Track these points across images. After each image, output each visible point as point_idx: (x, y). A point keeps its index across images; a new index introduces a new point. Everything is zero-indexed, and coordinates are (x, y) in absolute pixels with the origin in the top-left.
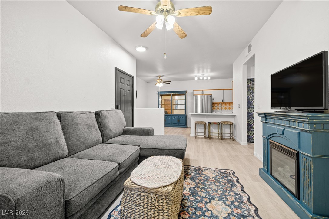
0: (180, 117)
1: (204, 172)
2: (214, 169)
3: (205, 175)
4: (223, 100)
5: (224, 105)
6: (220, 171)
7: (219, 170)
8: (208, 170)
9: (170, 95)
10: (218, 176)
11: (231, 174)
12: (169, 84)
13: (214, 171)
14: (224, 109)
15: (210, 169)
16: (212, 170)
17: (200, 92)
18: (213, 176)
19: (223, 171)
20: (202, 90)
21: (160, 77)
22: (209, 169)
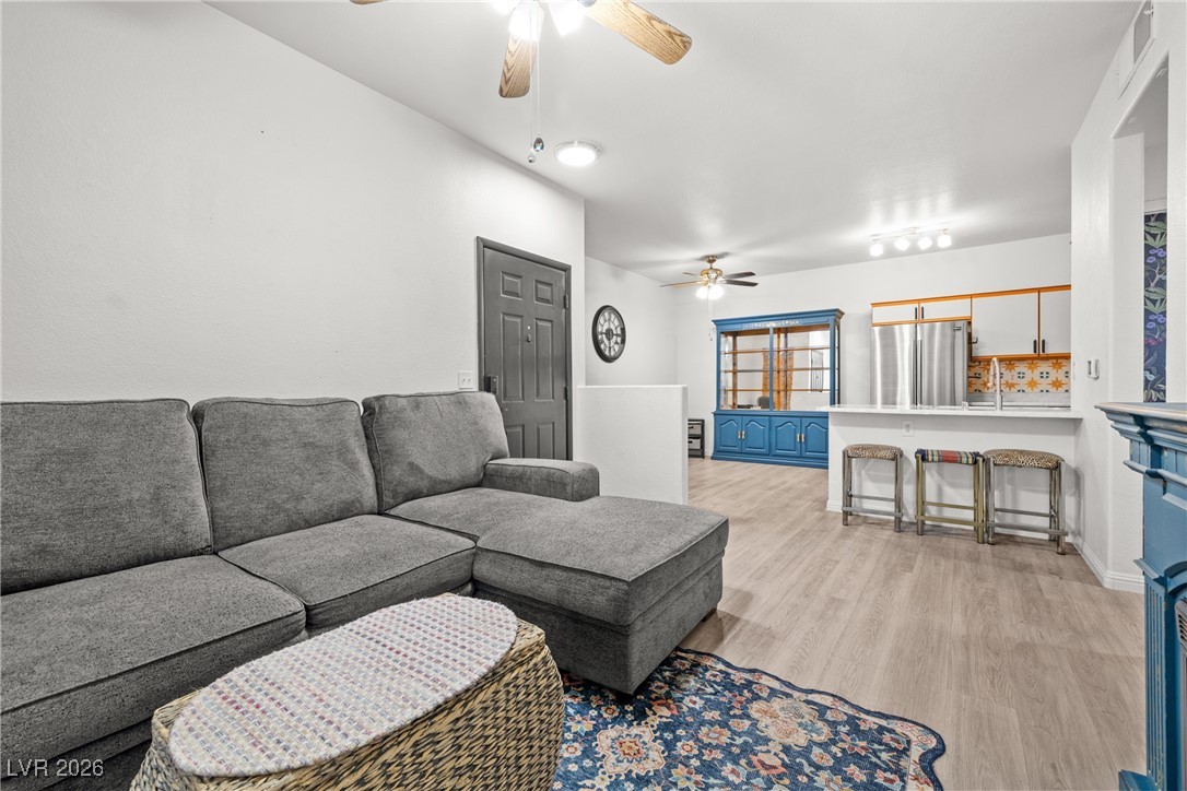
0: (806, 421)
1: (755, 709)
2: (827, 701)
3: (755, 724)
4: (1039, 345)
5: (1044, 367)
6: (852, 722)
7: (851, 712)
8: (788, 696)
9: (765, 331)
10: (820, 745)
11: (916, 752)
12: (754, 285)
13: (822, 710)
14: (1049, 388)
15: (804, 697)
16: (808, 702)
17: (908, 312)
18: (789, 741)
19: (871, 722)
20: (919, 301)
21: (711, 262)
22: (796, 694)
